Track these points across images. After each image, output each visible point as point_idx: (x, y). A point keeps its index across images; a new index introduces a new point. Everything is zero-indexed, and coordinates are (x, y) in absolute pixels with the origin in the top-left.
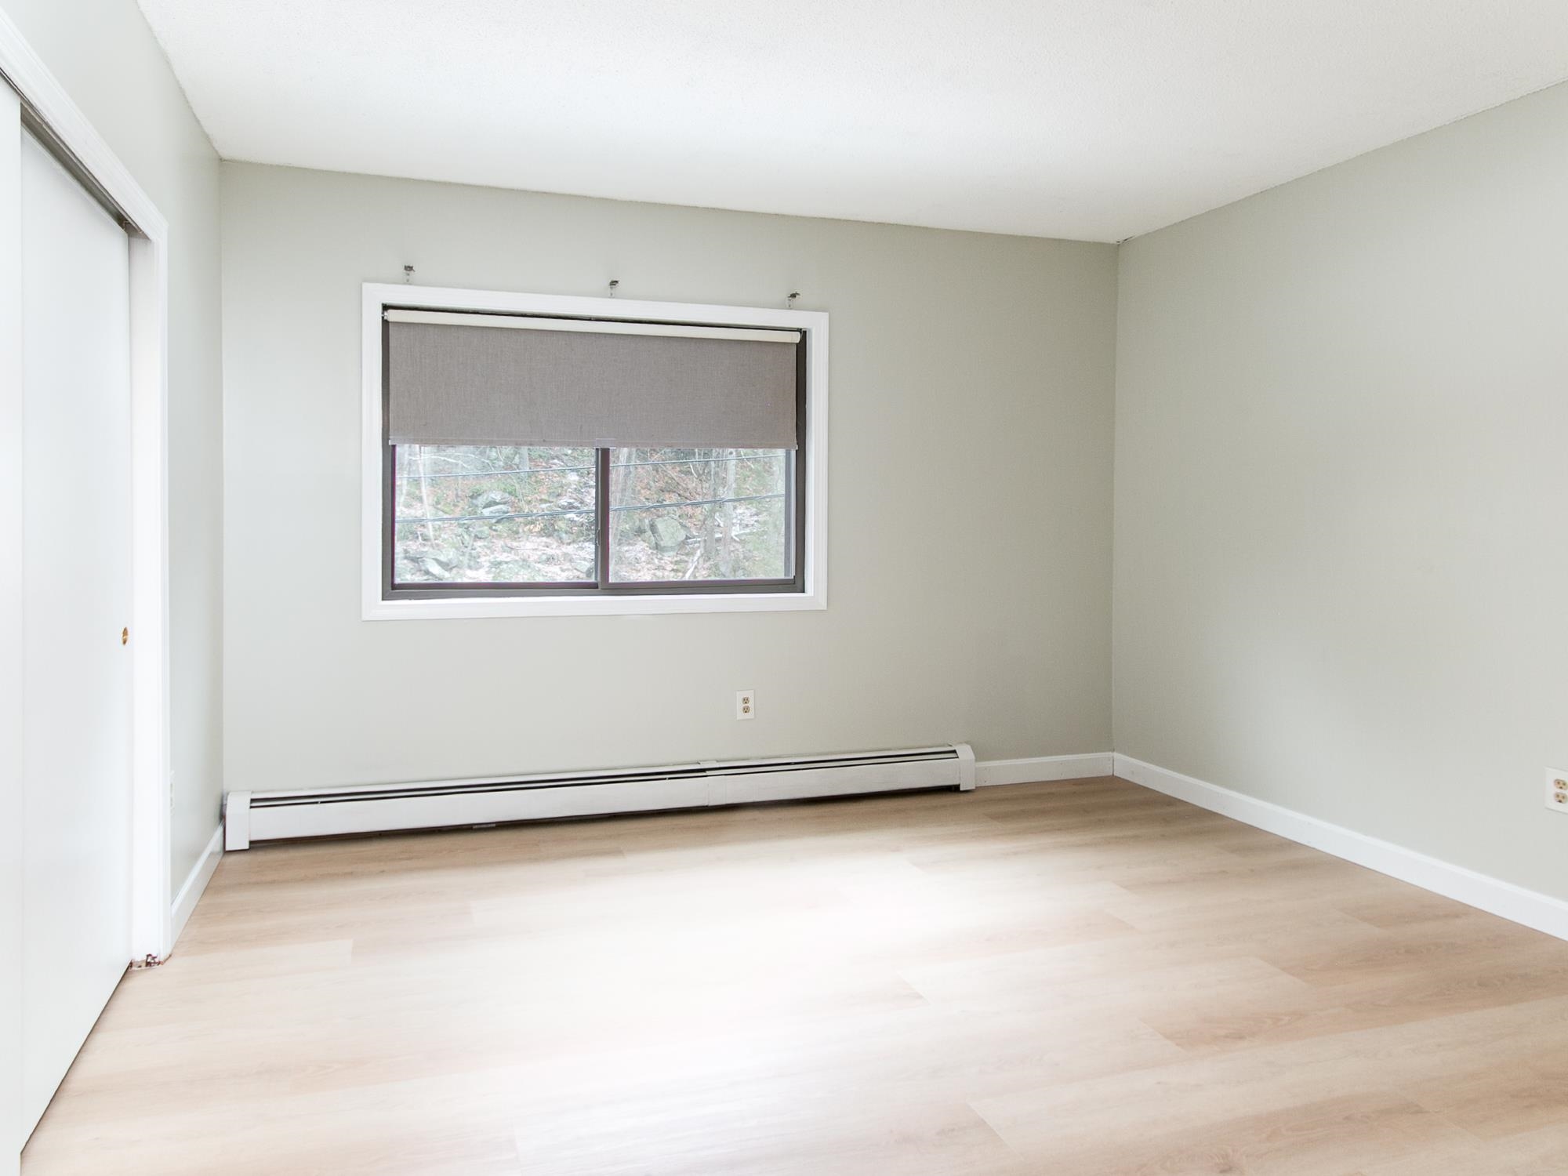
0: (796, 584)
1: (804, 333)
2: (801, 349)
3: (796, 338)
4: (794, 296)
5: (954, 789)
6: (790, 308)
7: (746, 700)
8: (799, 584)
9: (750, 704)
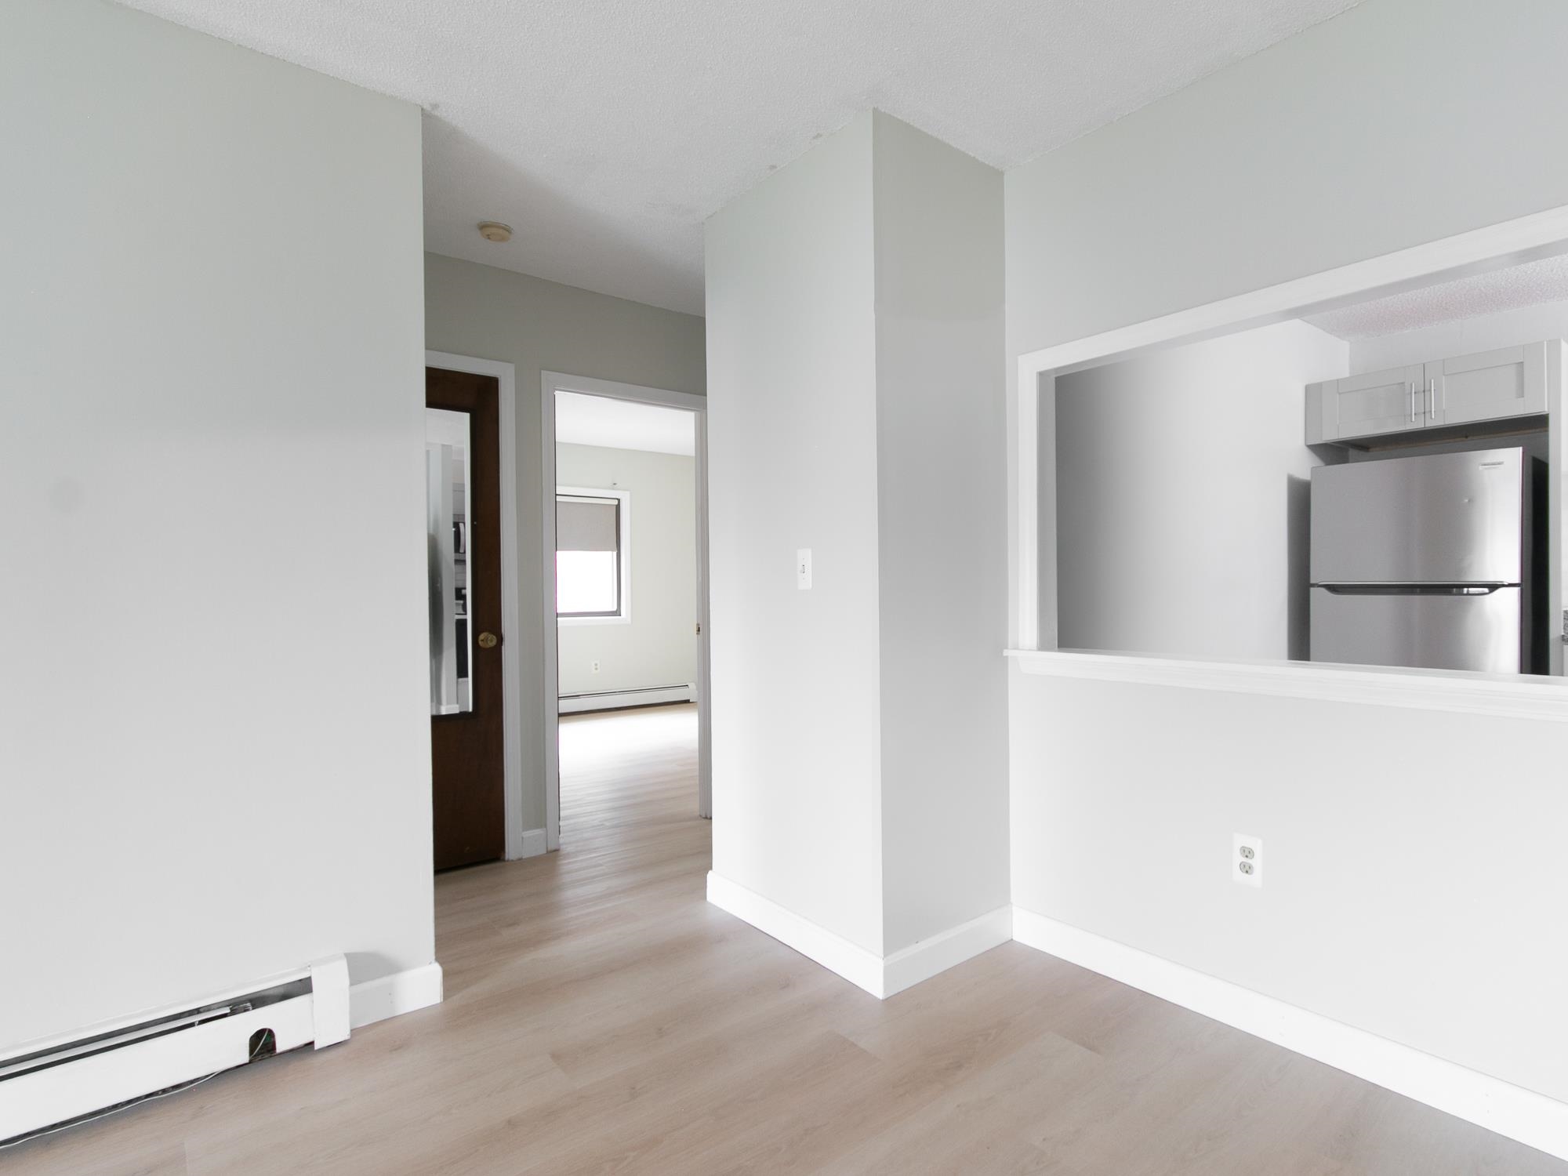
0: (617, 613)
1: (619, 500)
2: (618, 507)
3: (616, 502)
4: (615, 484)
5: (687, 702)
6: (613, 489)
7: (596, 665)
8: (618, 613)
9: (598, 666)
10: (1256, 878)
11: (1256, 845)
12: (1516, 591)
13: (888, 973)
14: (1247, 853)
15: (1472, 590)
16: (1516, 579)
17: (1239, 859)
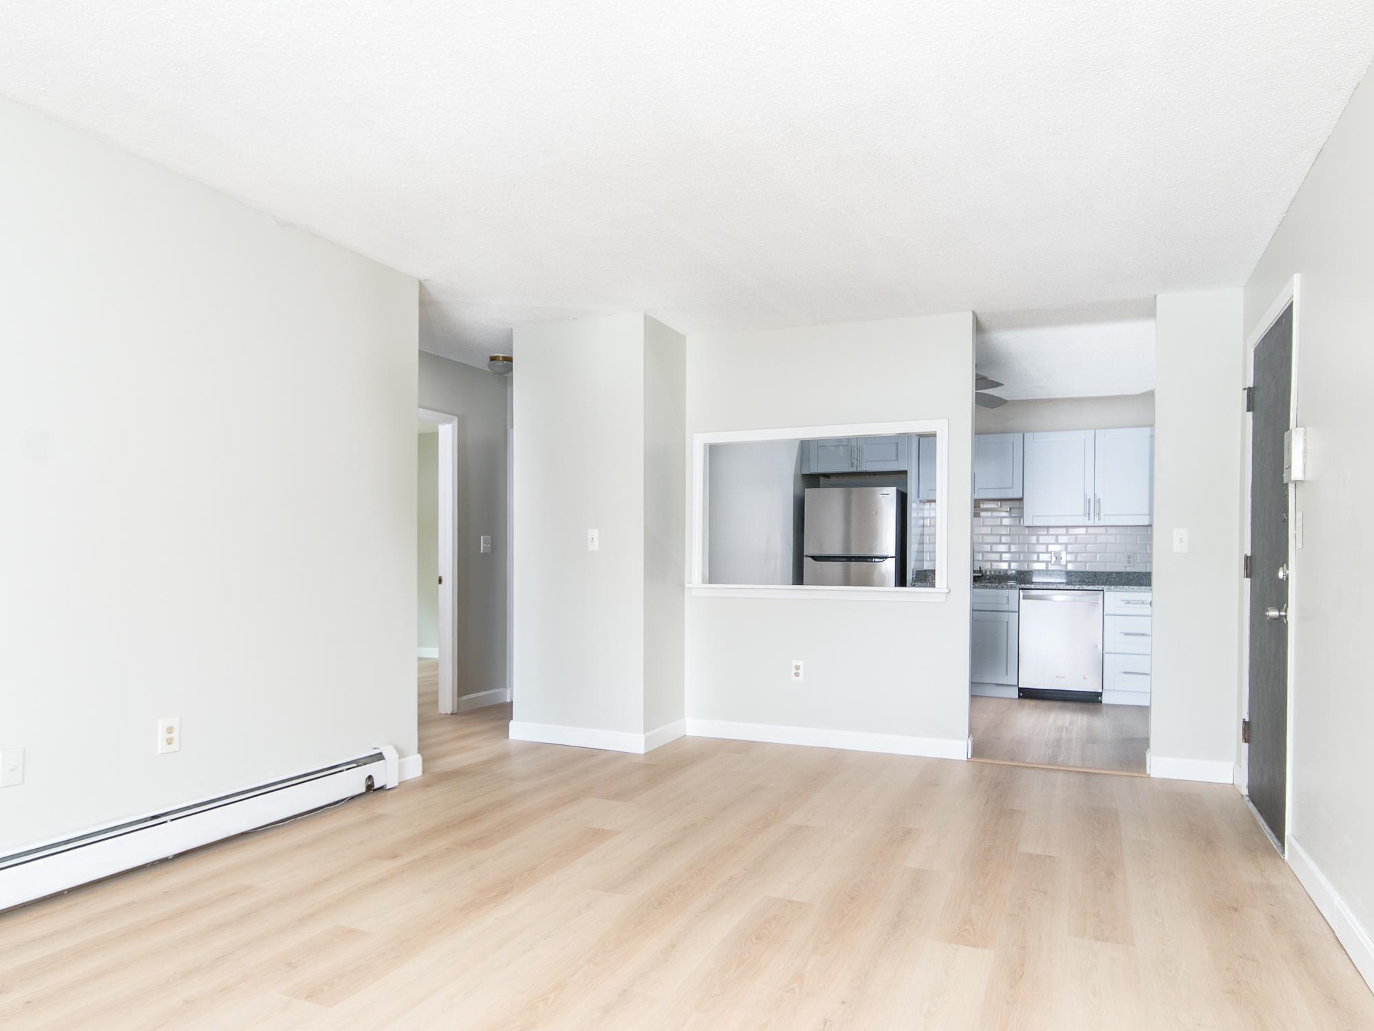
10: (801, 678)
11: (801, 663)
12: (894, 559)
13: (647, 740)
14: (797, 668)
15: (877, 560)
16: (894, 555)
17: (794, 671)
